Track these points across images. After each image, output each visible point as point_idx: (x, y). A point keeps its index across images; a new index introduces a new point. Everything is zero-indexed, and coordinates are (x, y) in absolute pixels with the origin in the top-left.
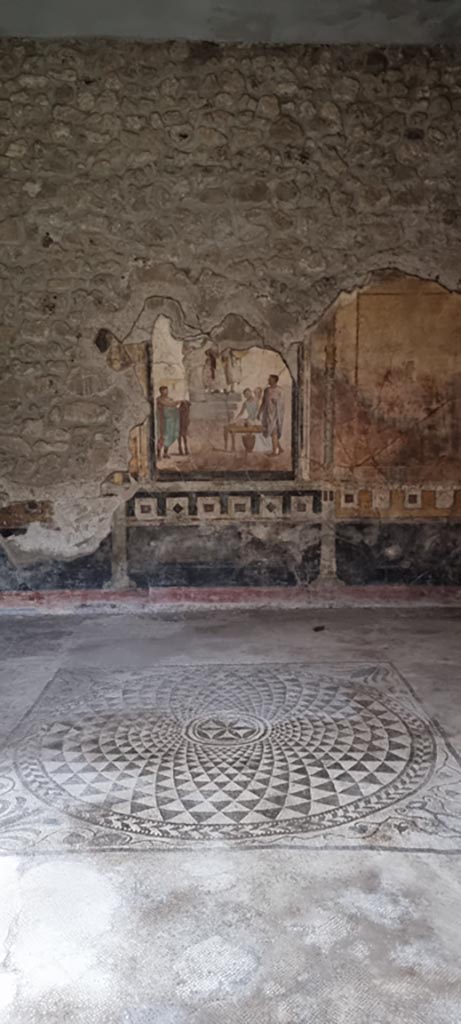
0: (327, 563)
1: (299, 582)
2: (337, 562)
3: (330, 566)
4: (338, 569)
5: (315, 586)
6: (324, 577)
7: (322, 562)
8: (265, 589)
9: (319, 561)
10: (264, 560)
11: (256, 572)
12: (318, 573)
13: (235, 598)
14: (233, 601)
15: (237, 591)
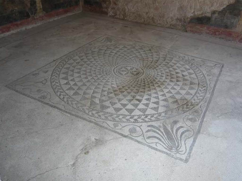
0: (39, 5)
1: (31, 16)
2: (42, 4)
3: (40, 6)
4: (42, 7)
5: (36, 16)
6: (39, 11)
7: (37, 5)
8: (19, 22)
9: (36, 5)
10: (16, 8)
11: (14, 15)
12: (36, 10)
13: (8, 30)
14: (8, 31)
15: (8, 26)
